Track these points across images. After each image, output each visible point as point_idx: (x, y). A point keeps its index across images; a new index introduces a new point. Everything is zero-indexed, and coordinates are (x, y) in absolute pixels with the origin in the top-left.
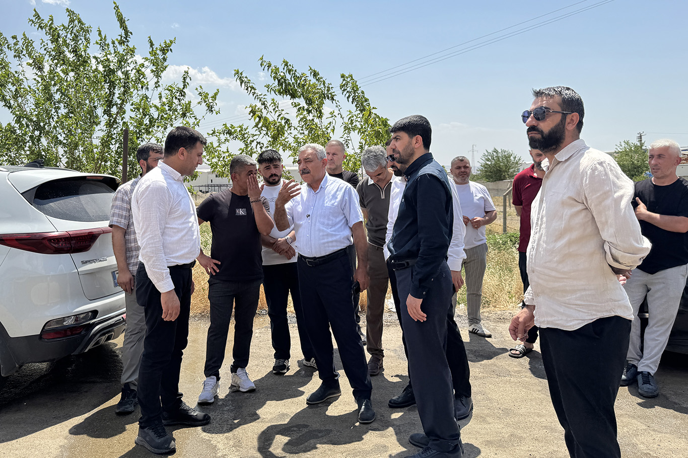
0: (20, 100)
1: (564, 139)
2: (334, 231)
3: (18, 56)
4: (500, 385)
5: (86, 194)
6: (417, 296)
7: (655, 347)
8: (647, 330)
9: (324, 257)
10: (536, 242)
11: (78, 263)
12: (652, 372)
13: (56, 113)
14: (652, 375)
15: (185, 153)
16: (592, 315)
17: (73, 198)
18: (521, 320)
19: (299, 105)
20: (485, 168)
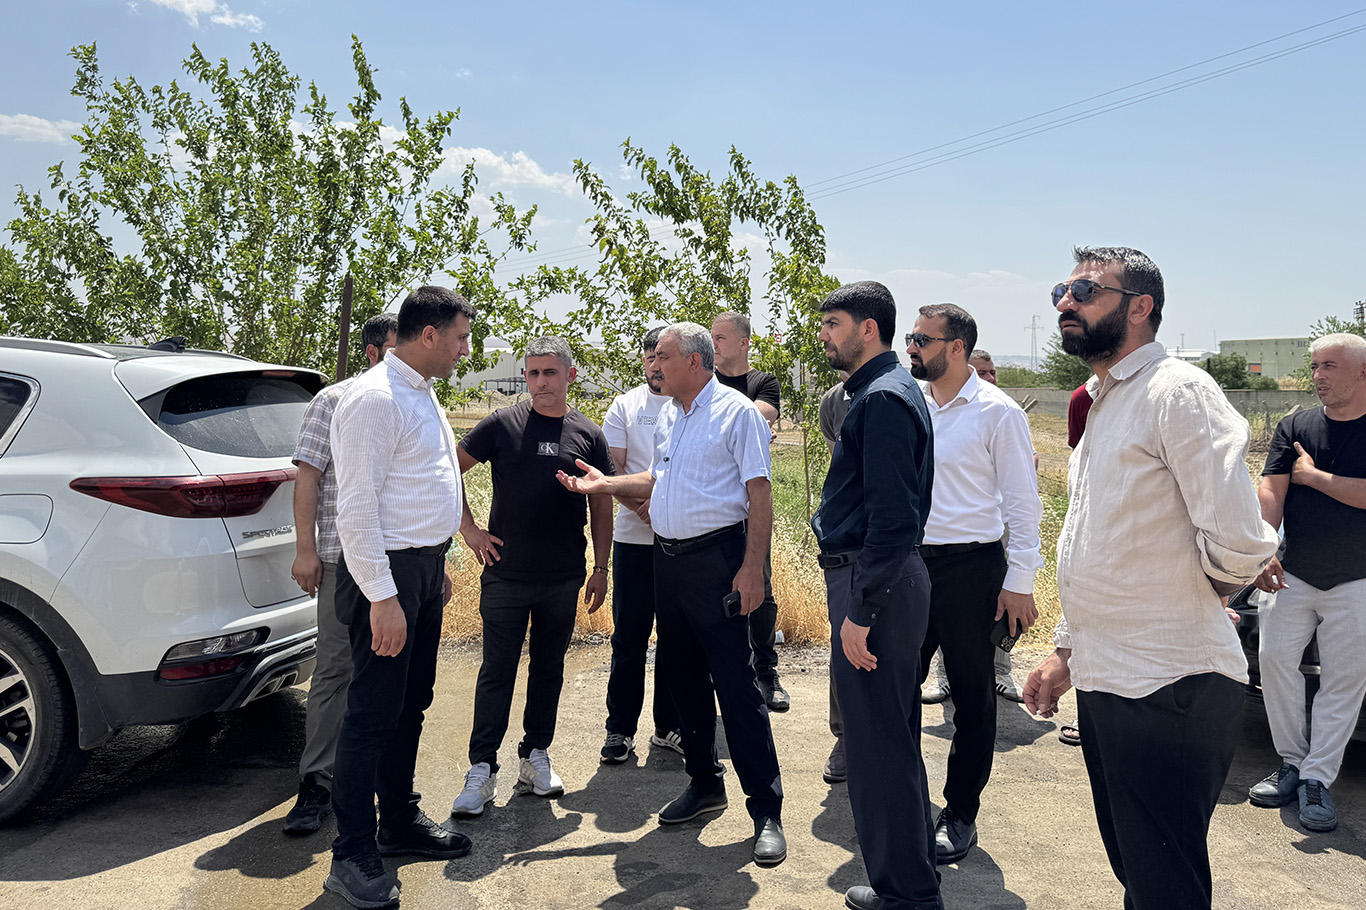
0: (157, 211)
1: (1124, 340)
2: (713, 493)
3: (160, 123)
4: (1034, 797)
5: (260, 404)
6: (859, 621)
7: (1332, 732)
8: (1317, 699)
9: (691, 539)
10: (1075, 529)
11: (236, 535)
12: (1327, 782)
13: (224, 238)
14: (1327, 787)
15: (435, 336)
16: (1174, 670)
17: (233, 413)
18: (1045, 676)
19: (691, 233)
20: (1057, 362)
